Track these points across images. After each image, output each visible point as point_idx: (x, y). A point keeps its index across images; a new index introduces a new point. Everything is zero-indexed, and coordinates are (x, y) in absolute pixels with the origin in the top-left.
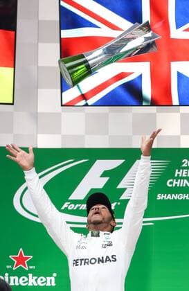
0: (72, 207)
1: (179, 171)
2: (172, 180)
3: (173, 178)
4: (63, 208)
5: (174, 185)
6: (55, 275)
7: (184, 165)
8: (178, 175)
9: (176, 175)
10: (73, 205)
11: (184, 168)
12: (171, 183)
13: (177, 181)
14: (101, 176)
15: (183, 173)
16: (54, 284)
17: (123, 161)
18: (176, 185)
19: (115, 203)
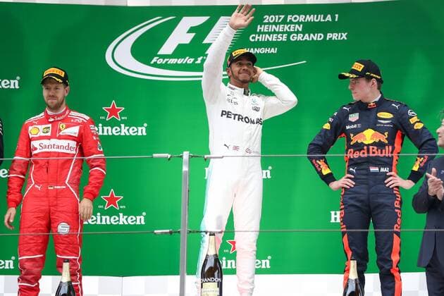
0: (161, 61)
1: (261, 27)
2: (254, 35)
3: (256, 33)
4: (152, 62)
5: (256, 40)
6: (145, 125)
7: (266, 21)
8: (260, 30)
9: (258, 31)
10: (162, 60)
11: (265, 24)
12: (253, 38)
13: (259, 36)
14: (188, 32)
15: (264, 28)
16: (144, 134)
17: (208, 17)
18: (258, 39)
19: (202, 57)
